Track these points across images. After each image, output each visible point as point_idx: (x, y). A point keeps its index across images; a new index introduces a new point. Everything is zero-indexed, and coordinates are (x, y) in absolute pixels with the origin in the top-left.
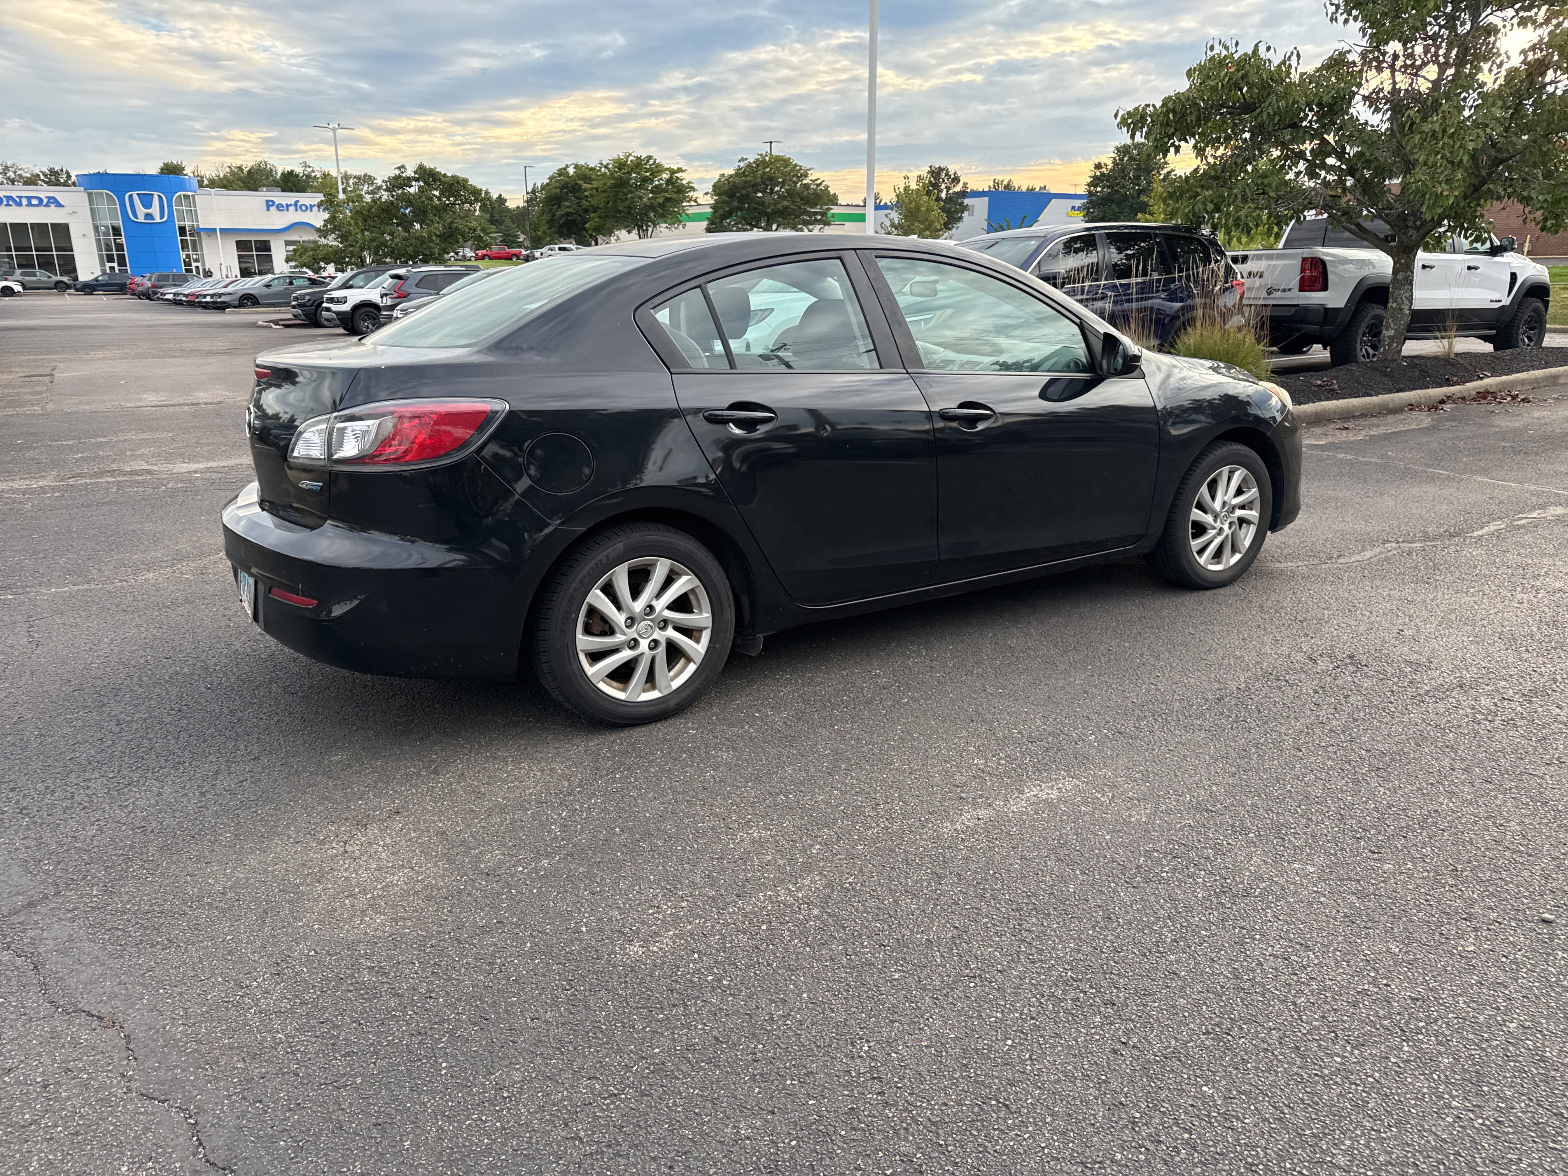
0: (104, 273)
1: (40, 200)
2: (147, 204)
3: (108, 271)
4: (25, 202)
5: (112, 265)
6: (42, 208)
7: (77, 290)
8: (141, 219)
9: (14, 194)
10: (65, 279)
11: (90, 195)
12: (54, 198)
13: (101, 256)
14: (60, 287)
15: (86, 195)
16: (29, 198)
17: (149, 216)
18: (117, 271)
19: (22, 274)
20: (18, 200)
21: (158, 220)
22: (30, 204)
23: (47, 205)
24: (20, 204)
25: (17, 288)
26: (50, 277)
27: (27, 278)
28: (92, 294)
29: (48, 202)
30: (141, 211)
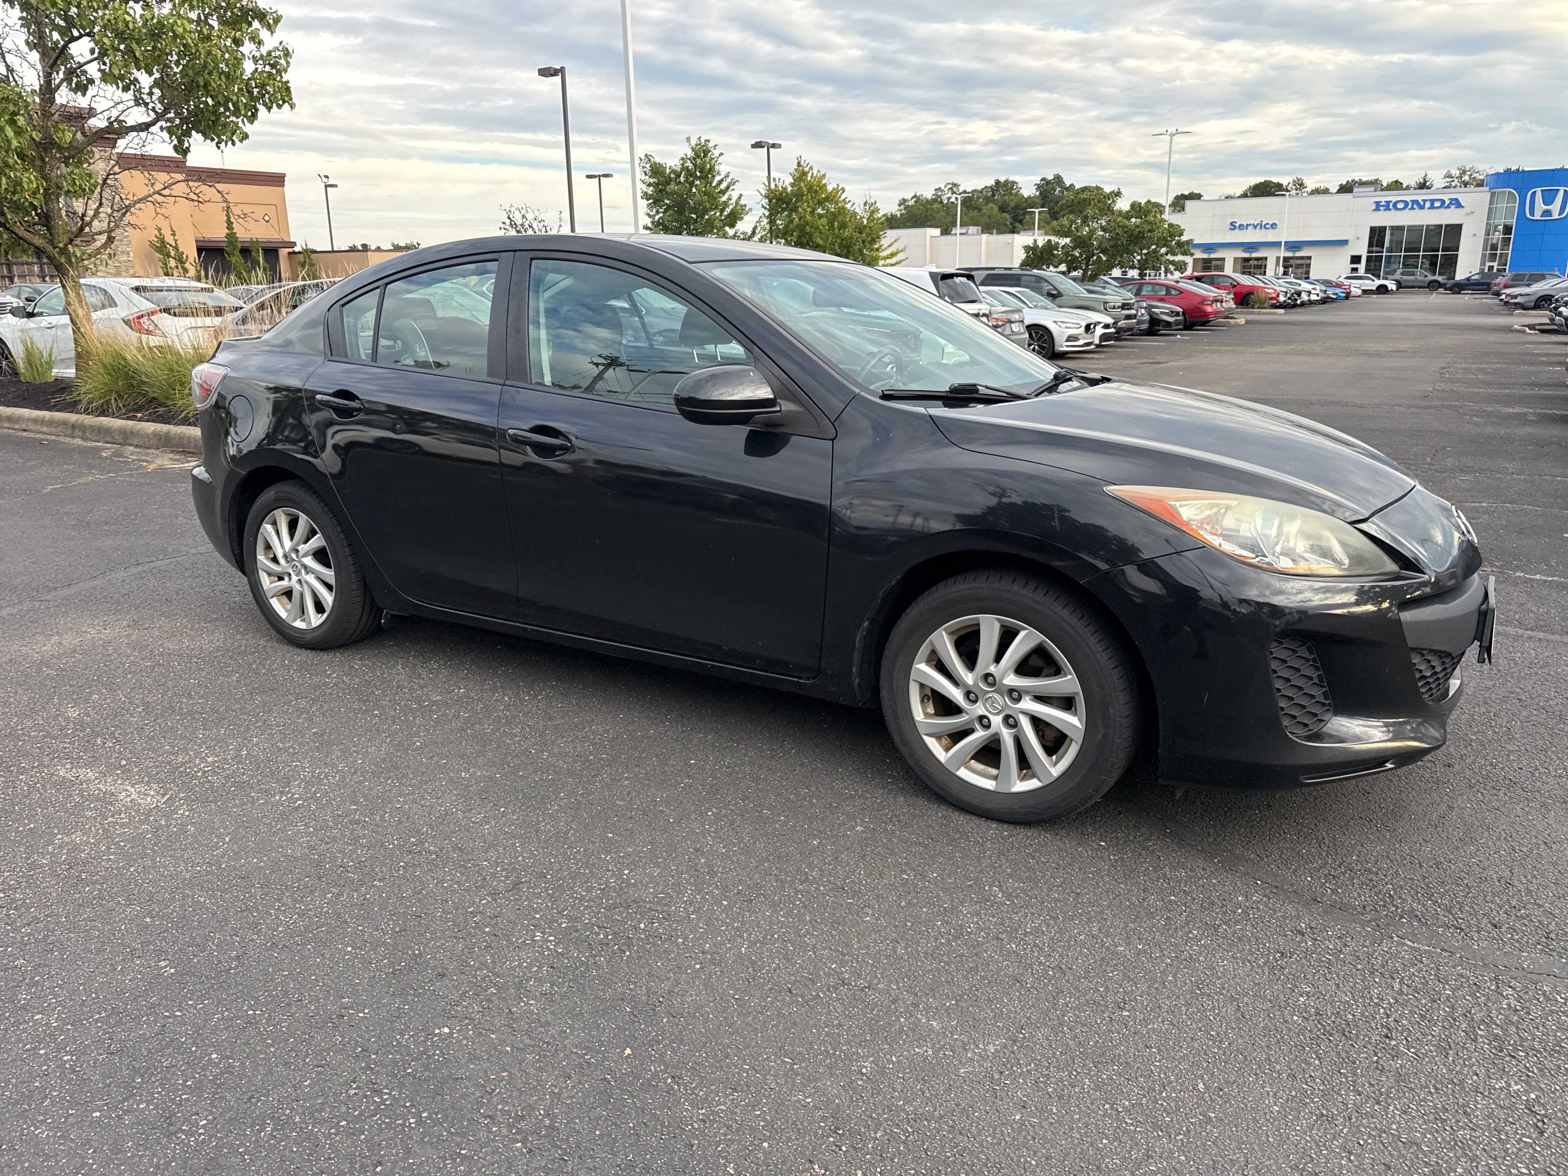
0: (1482, 272)
1: (1443, 201)
2: (1549, 200)
3: (1486, 271)
4: (1428, 205)
5: (1491, 264)
6: (1442, 209)
7: (1446, 289)
8: (1537, 216)
9: (1420, 198)
10: (1440, 279)
11: (1493, 194)
12: (1457, 199)
13: (1484, 256)
14: (1433, 286)
15: (1489, 194)
16: (1433, 201)
17: (1547, 213)
18: (1495, 270)
19: (1402, 274)
20: (1422, 203)
21: (1556, 216)
22: (1432, 207)
23: (1448, 207)
24: (1422, 207)
25: (1392, 286)
26: (1426, 276)
27: (1405, 277)
28: (1460, 293)
29: (1450, 204)
30: (1540, 207)
